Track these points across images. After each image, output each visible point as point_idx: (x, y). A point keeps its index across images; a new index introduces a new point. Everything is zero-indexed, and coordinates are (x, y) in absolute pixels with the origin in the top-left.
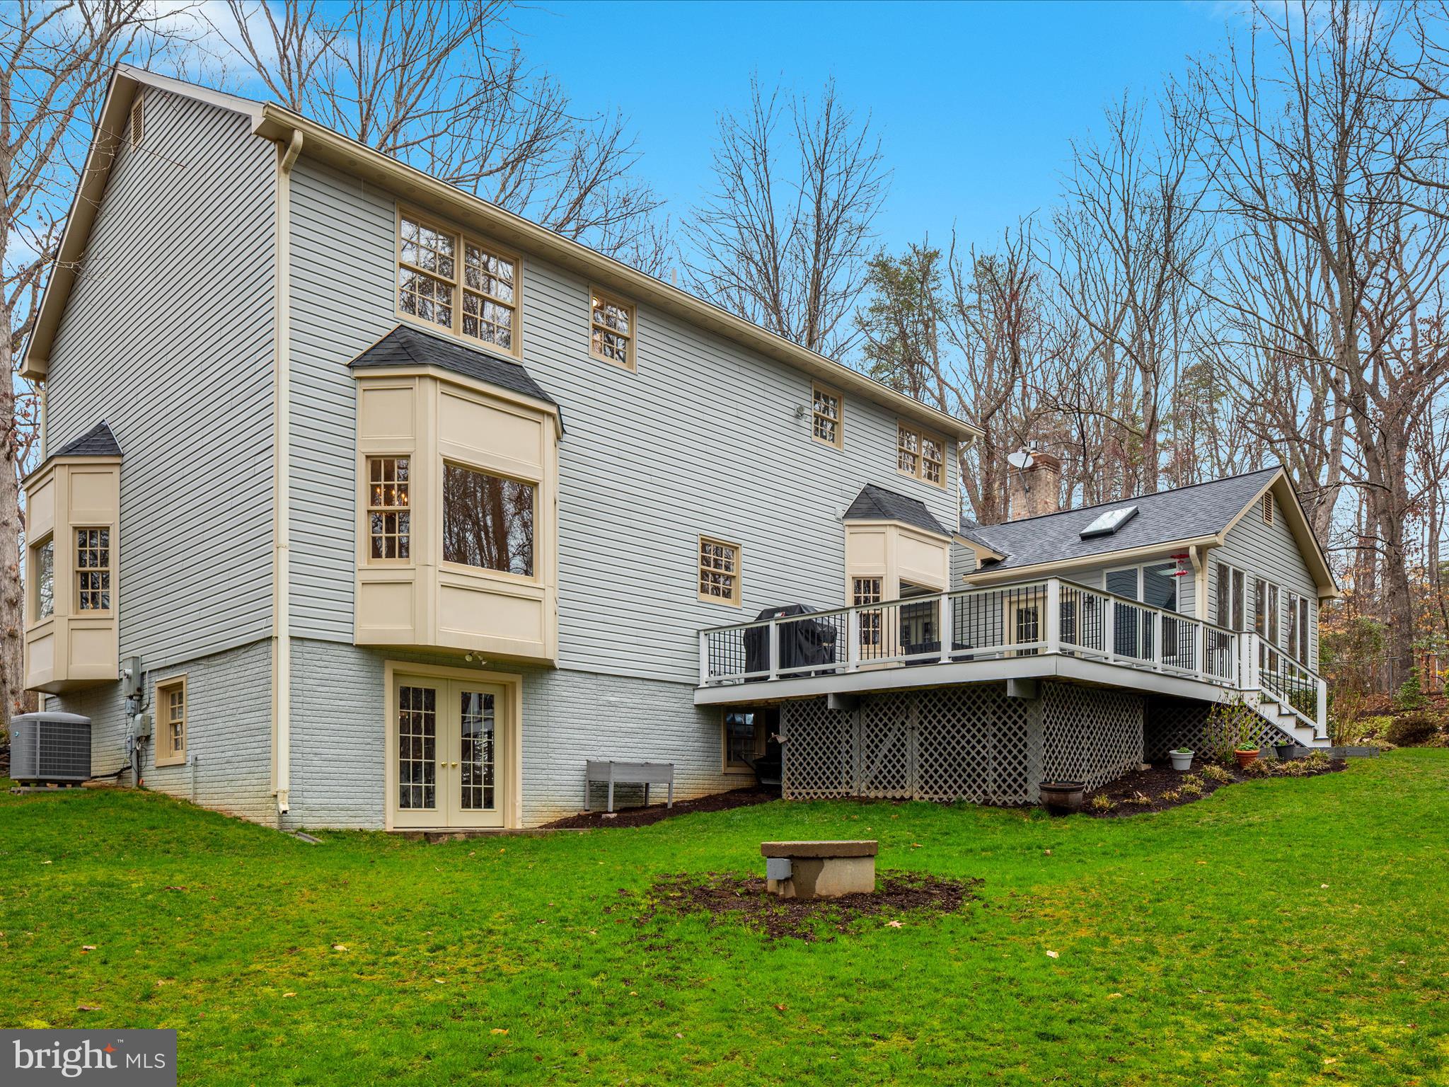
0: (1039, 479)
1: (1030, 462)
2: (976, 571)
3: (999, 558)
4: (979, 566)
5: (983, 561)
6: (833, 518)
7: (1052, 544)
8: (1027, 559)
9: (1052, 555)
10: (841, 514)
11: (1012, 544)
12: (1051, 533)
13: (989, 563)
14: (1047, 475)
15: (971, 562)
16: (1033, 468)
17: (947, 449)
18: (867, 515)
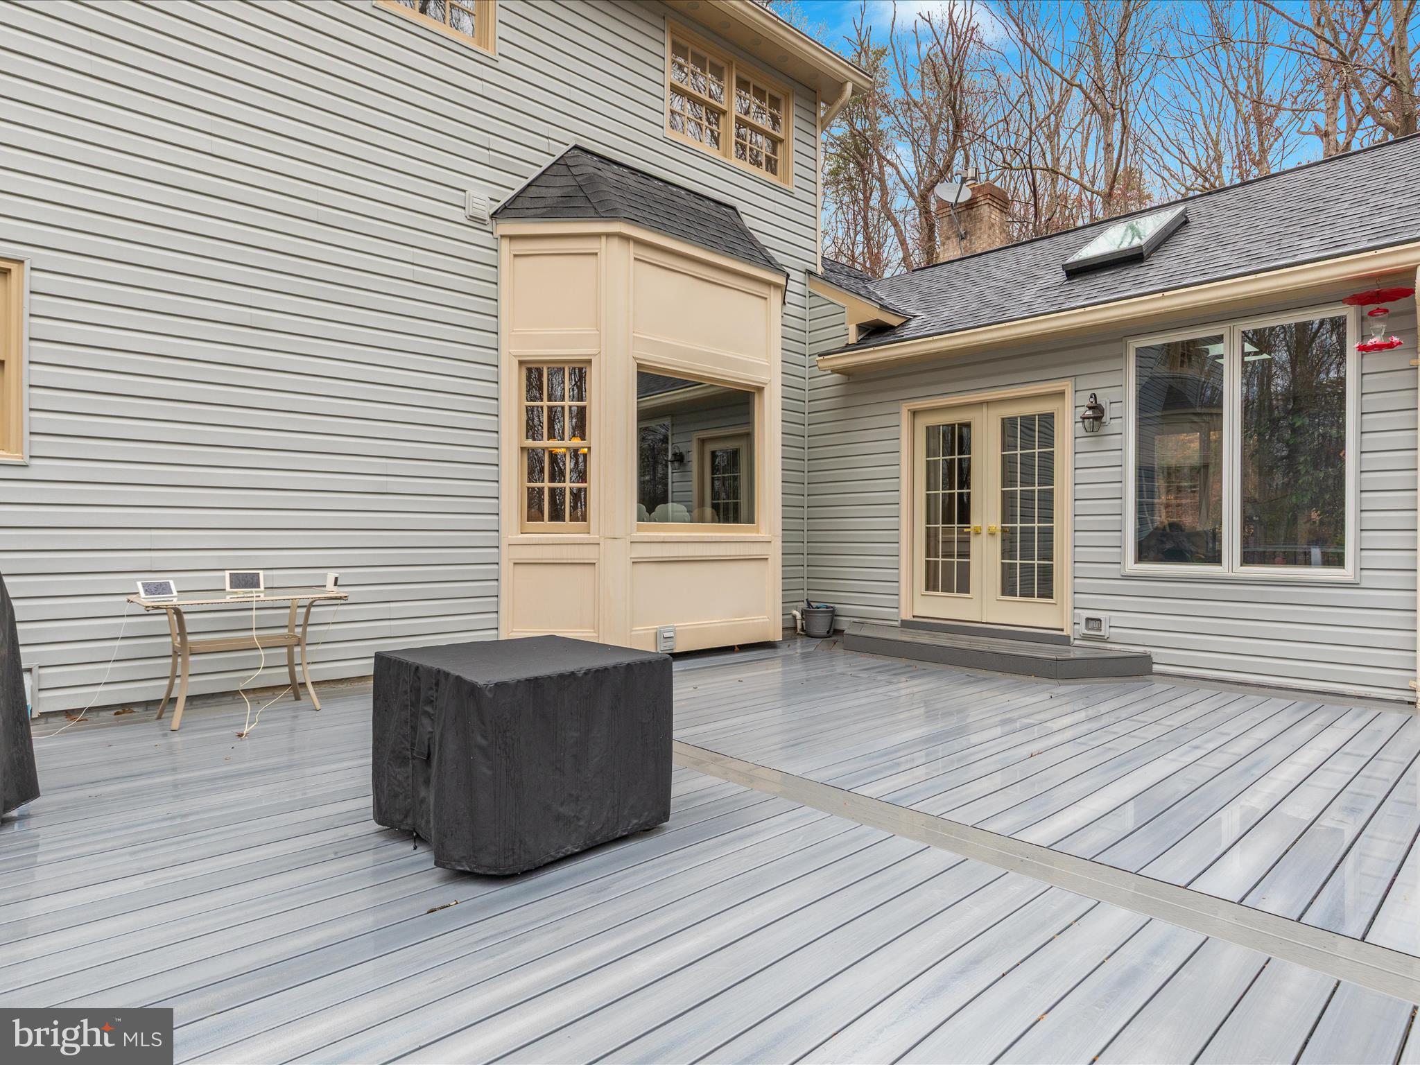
0: (979, 219)
1: (966, 195)
2: (848, 347)
3: (894, 321)
4: (853, 338)
5: (861, 328)
6: (459, 215)
7: (1002, 292)
8: (948, 322)
9: (1003, 310)
10: (485, 209)
11: (925, 298)
12: (998, 273)
13: (874, 331)
14: (989, 213)
15: (839, 330)
16: (971, 204)
17: (794, 110)
18: (553, 212)
